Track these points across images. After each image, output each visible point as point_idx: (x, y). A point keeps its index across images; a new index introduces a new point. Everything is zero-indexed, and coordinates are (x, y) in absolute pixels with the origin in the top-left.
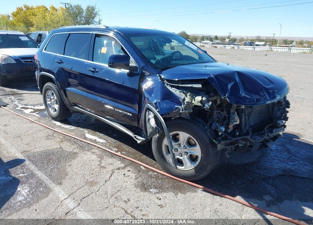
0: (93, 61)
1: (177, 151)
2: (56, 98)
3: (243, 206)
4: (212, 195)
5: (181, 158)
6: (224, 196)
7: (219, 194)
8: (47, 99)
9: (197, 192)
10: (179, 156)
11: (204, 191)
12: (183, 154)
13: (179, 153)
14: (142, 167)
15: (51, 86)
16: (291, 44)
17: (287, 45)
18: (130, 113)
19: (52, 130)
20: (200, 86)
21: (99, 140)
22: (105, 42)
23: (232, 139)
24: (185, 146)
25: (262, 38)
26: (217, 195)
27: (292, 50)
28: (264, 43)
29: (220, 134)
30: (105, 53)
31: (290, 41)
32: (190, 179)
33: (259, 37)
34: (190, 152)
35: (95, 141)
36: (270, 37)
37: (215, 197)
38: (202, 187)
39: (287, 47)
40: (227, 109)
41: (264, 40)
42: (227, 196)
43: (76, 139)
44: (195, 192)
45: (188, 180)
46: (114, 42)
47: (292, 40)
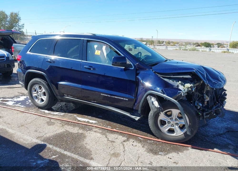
0: (87, 61)
1: (170, 123)
2: (44, 91)
3: (222, 154)
4: (200, 151)
5: (173, 128)
6: (208, 150)
7: (204, 149)
8: (33, 92)
9: (189, 150)
10: (172, 127)
11: (193, 148)
12: (175, 125)
13: (172, 124)
14: (139, 138)
15: (40, 81)
16: (163, 43)
17: (160, 44)
18: (126, 98)
19: (46, 117)
20: (189, 77)
21: (91, 121)
22: (96, 46)
23: (209, 111)
24: (177, 119)
25: (144, 40)
26: (203, 150)
27: (168, 48)
28: (146, 43)
29: (199, 108)
30: (99, 54)
31: (162, 41)
32: (180, 142)
33: (142, 39)
34: (180, 123)
35: (88, 122)
36: (149, 39)
37: (202, 151)
38: (190, 146)
39: (160, 45)
40: (200, 91)
41: (146, 41)
42: (210, 150)
43: (73, 122)
44: (188, 150)
45: (178, 142)
46: (105, 46)
47: (163, 40)
